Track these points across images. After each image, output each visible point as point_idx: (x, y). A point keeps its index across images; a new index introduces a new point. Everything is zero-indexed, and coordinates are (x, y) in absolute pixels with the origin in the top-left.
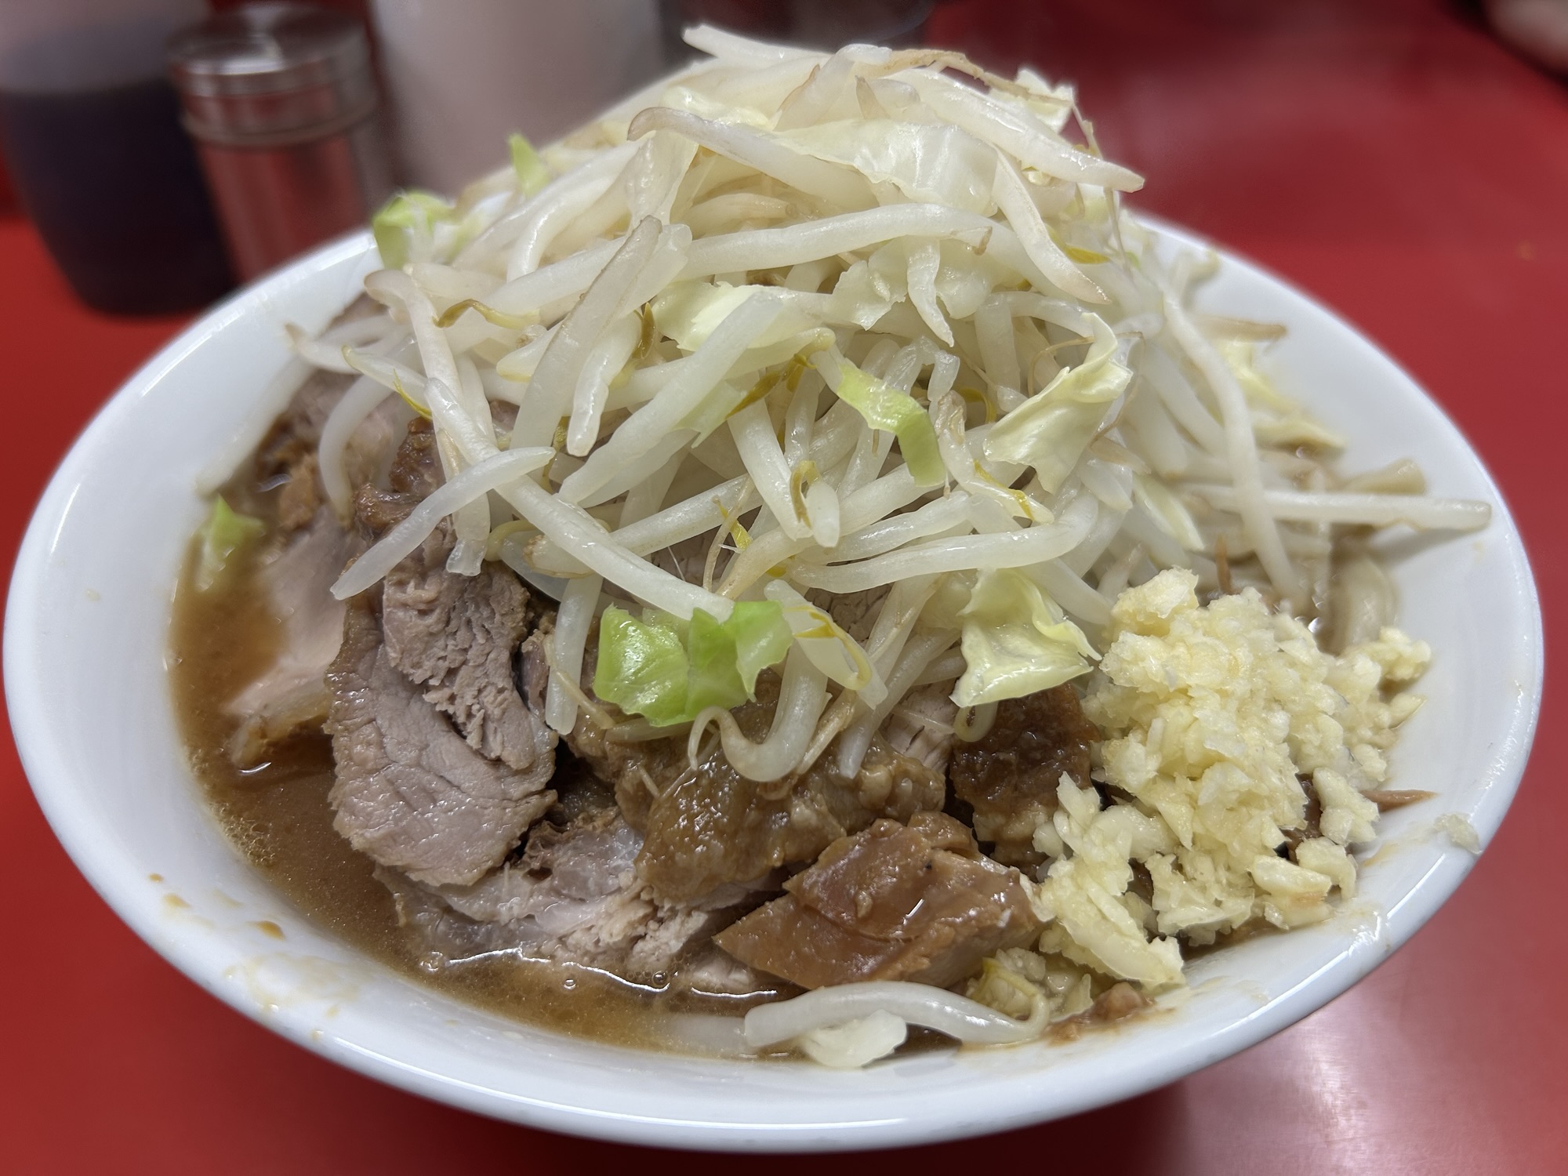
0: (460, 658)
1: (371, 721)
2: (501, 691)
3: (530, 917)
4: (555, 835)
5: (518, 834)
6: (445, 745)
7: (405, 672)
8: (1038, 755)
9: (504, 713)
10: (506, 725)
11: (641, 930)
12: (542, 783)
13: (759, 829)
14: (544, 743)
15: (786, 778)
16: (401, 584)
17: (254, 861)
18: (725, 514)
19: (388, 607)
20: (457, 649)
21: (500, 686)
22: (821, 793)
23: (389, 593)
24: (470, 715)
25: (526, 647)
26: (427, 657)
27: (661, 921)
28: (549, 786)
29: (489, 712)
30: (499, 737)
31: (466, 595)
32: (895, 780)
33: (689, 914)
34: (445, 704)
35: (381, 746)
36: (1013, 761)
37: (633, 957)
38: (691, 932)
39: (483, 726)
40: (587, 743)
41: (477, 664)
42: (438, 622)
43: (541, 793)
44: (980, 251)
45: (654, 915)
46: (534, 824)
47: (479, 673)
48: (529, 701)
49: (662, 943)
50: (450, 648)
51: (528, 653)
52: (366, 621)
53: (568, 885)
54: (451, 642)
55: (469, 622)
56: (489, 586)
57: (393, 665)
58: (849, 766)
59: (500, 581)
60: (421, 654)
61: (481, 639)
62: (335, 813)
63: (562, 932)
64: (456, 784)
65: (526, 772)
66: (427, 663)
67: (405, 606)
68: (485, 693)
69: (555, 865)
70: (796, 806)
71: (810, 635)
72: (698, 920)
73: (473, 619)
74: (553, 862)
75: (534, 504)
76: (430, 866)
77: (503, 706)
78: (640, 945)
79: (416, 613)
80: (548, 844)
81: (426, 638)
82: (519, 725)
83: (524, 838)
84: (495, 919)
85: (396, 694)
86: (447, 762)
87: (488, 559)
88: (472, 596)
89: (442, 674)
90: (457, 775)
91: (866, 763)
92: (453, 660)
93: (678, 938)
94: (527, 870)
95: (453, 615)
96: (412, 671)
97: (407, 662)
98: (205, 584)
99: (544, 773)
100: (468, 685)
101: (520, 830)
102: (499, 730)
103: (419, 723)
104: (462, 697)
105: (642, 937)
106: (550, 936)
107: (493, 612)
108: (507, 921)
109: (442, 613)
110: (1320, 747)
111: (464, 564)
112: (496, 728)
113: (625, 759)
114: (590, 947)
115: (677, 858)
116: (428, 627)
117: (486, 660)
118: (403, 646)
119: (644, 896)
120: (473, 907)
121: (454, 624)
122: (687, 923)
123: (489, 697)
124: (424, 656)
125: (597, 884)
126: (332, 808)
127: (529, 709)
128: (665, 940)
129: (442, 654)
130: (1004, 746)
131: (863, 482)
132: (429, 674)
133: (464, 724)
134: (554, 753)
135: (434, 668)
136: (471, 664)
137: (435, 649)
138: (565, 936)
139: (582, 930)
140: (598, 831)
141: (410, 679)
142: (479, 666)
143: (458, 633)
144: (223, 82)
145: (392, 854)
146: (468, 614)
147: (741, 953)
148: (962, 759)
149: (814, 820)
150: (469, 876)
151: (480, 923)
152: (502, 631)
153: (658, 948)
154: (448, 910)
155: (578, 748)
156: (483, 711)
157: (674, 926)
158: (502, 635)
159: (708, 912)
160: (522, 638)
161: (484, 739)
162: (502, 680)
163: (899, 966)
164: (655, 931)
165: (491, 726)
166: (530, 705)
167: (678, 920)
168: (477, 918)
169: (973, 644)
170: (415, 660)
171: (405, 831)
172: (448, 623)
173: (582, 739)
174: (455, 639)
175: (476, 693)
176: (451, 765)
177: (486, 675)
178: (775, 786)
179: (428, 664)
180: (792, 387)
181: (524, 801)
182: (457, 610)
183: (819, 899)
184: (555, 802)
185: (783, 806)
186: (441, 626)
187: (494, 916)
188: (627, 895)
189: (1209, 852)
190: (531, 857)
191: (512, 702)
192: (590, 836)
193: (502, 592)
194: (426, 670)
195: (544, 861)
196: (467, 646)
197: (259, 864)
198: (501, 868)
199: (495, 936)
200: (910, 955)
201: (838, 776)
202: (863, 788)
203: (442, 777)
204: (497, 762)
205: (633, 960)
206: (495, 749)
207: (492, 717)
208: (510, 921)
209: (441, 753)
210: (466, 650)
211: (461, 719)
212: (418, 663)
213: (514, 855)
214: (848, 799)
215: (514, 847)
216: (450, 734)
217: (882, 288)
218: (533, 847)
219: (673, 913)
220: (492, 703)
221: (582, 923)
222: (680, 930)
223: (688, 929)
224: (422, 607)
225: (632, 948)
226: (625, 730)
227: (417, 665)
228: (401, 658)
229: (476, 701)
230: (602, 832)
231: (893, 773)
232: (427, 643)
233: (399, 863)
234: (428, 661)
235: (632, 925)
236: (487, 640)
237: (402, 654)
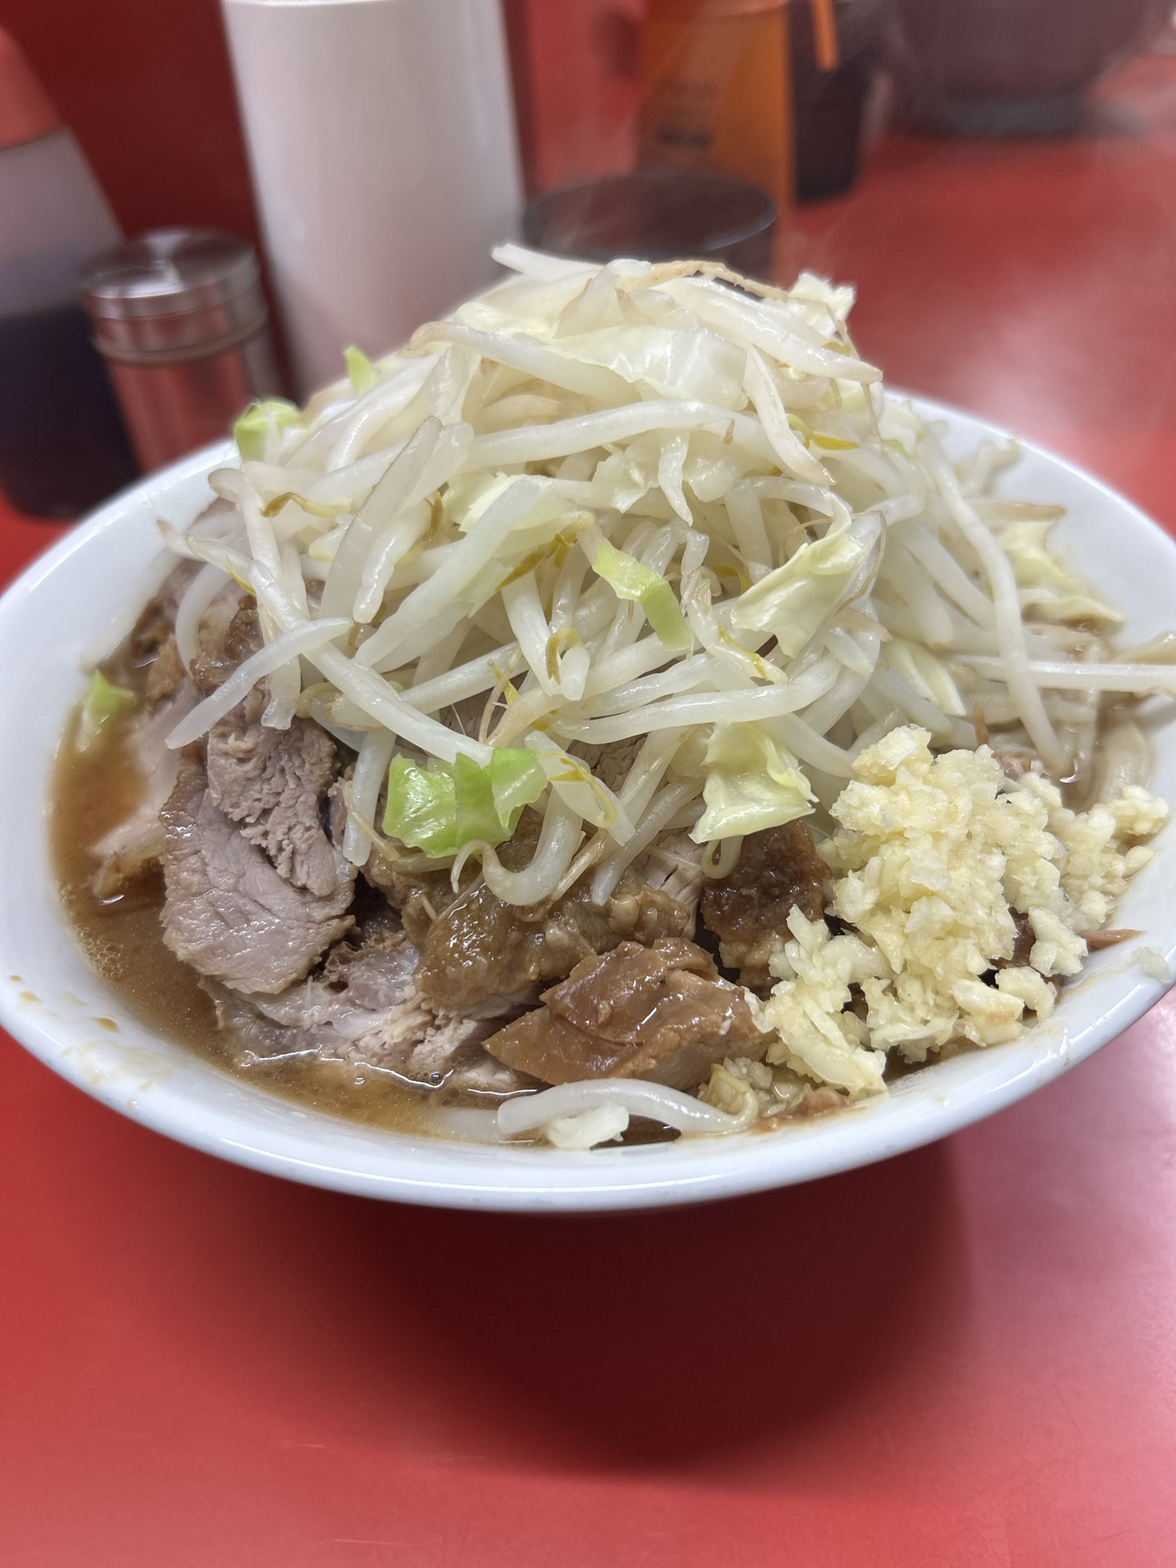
0: (273, 800)
1: (196, 852)
2: (308, 829)
3: (329, 1023)
4: (351, 954)
5: (320, 951)
6: (259, 876)
7: (225, 811)
8: (777, 891)
9: (310, 847)
10: (311, 858)
11: (419, 1035)
12: (342, 909)
13: (519, 947)
14: (345, 875)
15: (542, 903)
16: (224, 736)
17: (104, 975)
18: (499, 676)
19: (212, 755)
20: (271, 792)
21: (308, 825)
22: (575, 918)
23: (213, 744)
24: (280, 849)
25: (332, 792)
26: (244, 798)
27: (438, 1028)
28: (348, 911)
29: (297, 847)
30: (305, 868)
31: (280, 747)
32: (641, 908)
33: (461, 1023)
34: (259, 839)
35: (204, 873)
36: (754, 897)
37: (414, 1058)
38: (462, 1037)
39: (292, 857)
40: (378, 875)
41: (288, 805)
42: (254, 769)
43: (341, 917)
44: (728, 440)
45: (432, 1023)
46: (334, 944)
47: (289, 813)
48: (333, 839)
49: (437, 1047)
50: (265, 791)
51: (334, 797)
52: (195, 767)
53: (362, 997)
54: (266, 787)
55: (283, 770)
56: (301, 739)
57: (215, 804)
58: (599, 895)
59: (310, 736)
60: (239, 796)
61: (292, 785)
62: (165, 929)
63: (355, 1036)
64: (267, 907)
65: (328, 898)
66: (244, 803)
67: (226, 754)
68: (294, 831)
69: (351, 979)
70: (552, 927)
71: (560, 779)
72: (469, 1027)
73: (286, 767)
74: (348, 976)
75: (334, 667)
76: (243, 976)
77: (309, 842)
78: (419, 1048)
79: (236, 761)
80: (345, 961)
81: (243, 783)
82: (323, 859)
83: (325, 955)
84: (300, 1024)
85: (219, 830)
86: (261, 889)
87: (299, 715)
88: (286, 747)
89: (258, 813)
90: (269, 901)
91: (615, 894)
92: (268, 801)
93: (451, 1042)
94: (327, 983)
95: (268, 763)
96: (231, 810)
97: (227, 802)
98: (83, 746)
99: (344, 900)
100: (279, 823)
101: (321, 948)
102: (305, 862)
103: (237, 856)
104: (275, 834)
105: (422, 1042)
106: (345, 1040)
107: (304, 762)
108: (309, 1026)
109: (258, 761)
110: (1037, 888)
111: (277, 719)
112: (303, 861)
113: (409, 887)
114: (378, 1049)
115: (447, 971)
116: (246, 773)
117: (296, 802)
118: (223, 788)
119: (424, 1006)
120: (280, 1013)
121: (269, 771)
122: (460, 1029)
123: (297, 834)
124: (241, 798)
125: (386, 996)
126: (163, 926)
127: (333, 846)
128: (440, 1044)
129: (258, 796)
130: (747, 883)
131: (621, 645)
132: (246, 813)
133: (276, 856)
134: (353, 884)
135: (250, 808)
136: (283, 805)
137: (251, 792)
138: (359, 1040)
139: (372, 1034)
140: (388, 951)
141: (230, 817)
142: (290, 807)
143: (273, 779)
144: (128, 304)
145: (210, 965)
146: (282, 763)
147: (503, 1057)
148: (711, 894)
149: (566, 940)
150: (274, 986)
151: (286, 1027)
152: (311, 778)
153: (433, 1051)
154: (261, 1017)
155: (372, 880)
156: (291, 846)
157: (448, 1031)
158: (311, 781)
159: (478, 1021)
160: (328, 784)
161: (292, 870)
162: (309, 819)
163: (630, 1066)
164: (432, 1036)
165: (299, 859)
166: (335, 843)
167: (451, 1026)
168: (283, 1022)
169: (714, 791)
170: (235, 800)
171: (222, 945)
172: (264, 769)
173: (375, 871)
174: (270, 785)
175: (286, 830)
176: (263, 892)
177: (296, 815)
178: (532, 909)
179: (245, 805)
180: (558, 563)
181: (326, 924)
182: (272, 760)
183: (568, 1008)
184: (353, 925)
185: (539, 927)
186: (257, 773)
187: (298, 1021)
188: (410, 1005)
189: (920, 977)
190: (330, 972)
191: (317, 839)
192: (380, 955)
193: (312, 744)
194: (243, 810)
195: (342, 975)
196: (280, 790)
197: (109, 978)
198: (305, 981)
199: (299, 1039)
200: (641, 1056)
201: (591, 904)
202: (612, 915)
203: (255, 901)
204: (303, 890)
205: (413, 1061)
206: (301, 879)
207: (300, 851)
208: (312, 1026)
209: (255, 881)
210: (279, 794)
211: (272, 852)
212: (237, 803)
213: (316, 970)
214: (599, 924)
215: (316, 963)
216: (265, 865)
217: (637, 475)
218: (332, 963)
219: (448, 1020)
220: (301, 839)
221: (372, 1029)
222: (453, 1035)
223: (460, 1035)
224: (241, 755)
225: (412, 1051)
226: (410, 862)
227: (235, 805)
228: (222, 800)
229: (286, 837)
230: (391, 951)
231: (640, 902)
232: (244, 786)
233: (217, 973)
234: (246, 802)
235: (411, 1029)
236: (298, 786)
237: (223, 795)
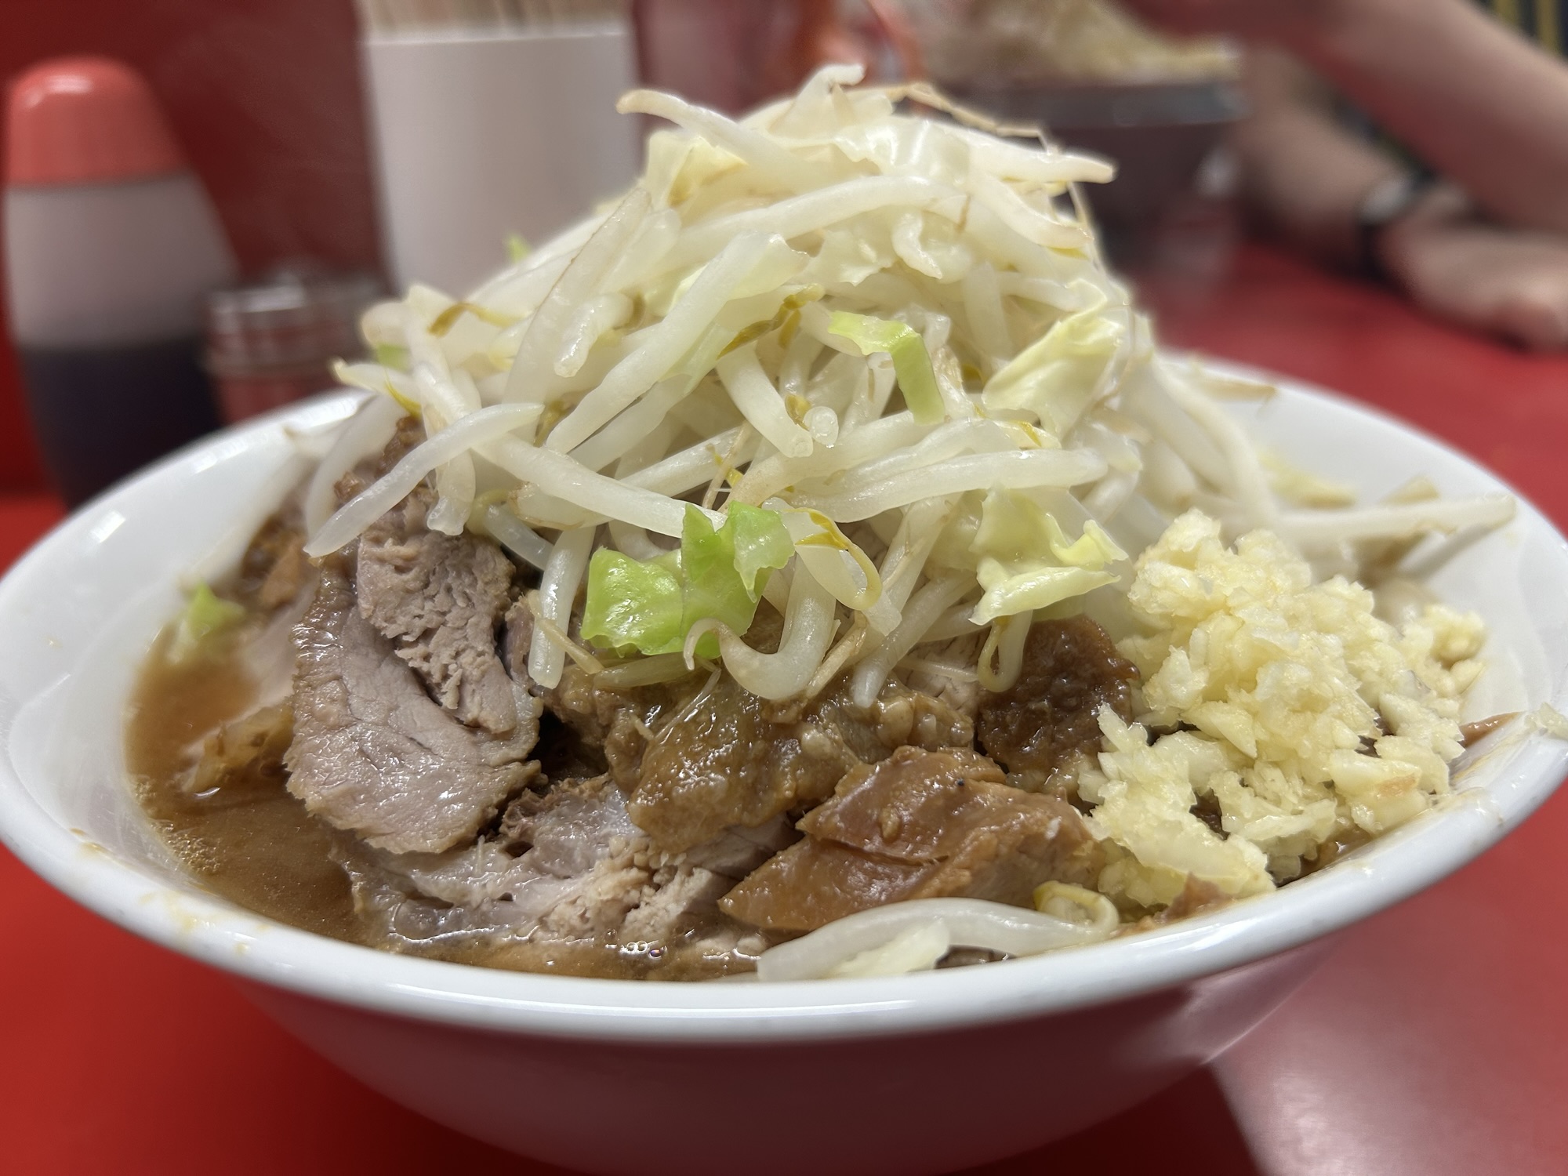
0: (436, 619)
1: (338, 678)
2: (481, 654)
3: (507, 898)
4: (536, 801)
5: (495, 800)
6: (417, 706)
7: (377, 625)
8: (1073, 702)
9: (483, 675)
10: (485, 688)
11: (634, 895)
12: (524, 750)
13: (767, 761)
14: (527, 710)
15: (796, 700)
16: (378, 541)
18: (719, 461)
19: (363, 559)
20: (436, 610)
21: (480, 648)
22: (834, 721)
23: (363, 547)
24: (446, 677)
25: (509, 615)
26: (402, 612)
27: (658, 887)
28: (530, 756)
29: (468, 673)
30: (477, 698)
31: (447, 562)
32: (917, 712)
33: (690, 874)
34: (418, 660)
35: (346, 704)
36: (1047, 711)
37: (626, 928)
38: (692, 893)
39: (460, 687)
40: (574, 700)
41: (456, 626)
42: (415, 579)
43: (525, 761)
44: (961, 226)
45: (651, 878)
46: (514, 794)
47: (458, 635)
48: (511, 670)
49: (658, 909)
50: (426, 608)
51: (513, 620)
52: (339, 580)
53: (550, 858)
54: (429, 605)
55: (449, 590)
56: (472, 555)
57: (364, 615)
58: (865, 691)
59: (483, 553)
60: (396, 608)
61: (461, 603)
62: (289, 774)
63: (542, 909)
64: (427, 745)
65: (505, 736)
66: (401, 618)
67: (382, 561)
68: (464, 655)
69: (537, 834)
70: (808, 730)
71: (812, 541)
72: (701, 878)
73: (454, 586)
74: (533, 832)
76: (393, 830)
77: (482, 668)
78: (633, 915)
79: (393, 568)
80: (530, 812)
81: (402, 593)
82: (500, 689)
83: (502, 807)
84: (466, 899)
85: (367, 655)
86: (419, 724)
87: (471, 529)
88: (454, 562)
89: (417, 632)
90: (428, 737)
91: (883, 694)
92: (430, 620)
93: (677, 901)
94: (504, 843)
95: (432, 579)
96: (385, 625)
97: (380, 614)
98: (177, 656)
99: (526, 741)
100: (445, 645)
101: (497, 796)
102: (477, 691)
103: (389, 685)
104: (439, 656)
105: (637, 907)
106: (529, 917)
107: (475, 580)
108: (479, 901)
109: (420, 572)
110: (1381, 674)
111: (444, 522)
112: (474, 690)
113: (614, 708)
114: (576, 922)
115: (674, 794)
116: (406, 582)
117: (466, 624)
118: (376, 597)
119: (639, 859)
120: (438, 883)
121: (430, 590)
122: (688, 882)
123: (466, 658)
124: (399, 611)
125: (584, 856)
126: (286, 769)
127: (511, 678)
128: (663, 905)
129: (418, 612)
130: (1038, 693)
131: (863, 422)
132: (403, 629)
133: (439, 685)
134: (538, 721)
135: (408, 625)
136: (449, 625)
137: (412, 607)
138: (547, 915)
139: (566, 903)
140: (585, 795)
141: (382, 633)
142: (458, 629)
143: (438, 595)
144: (247, 319)
145: (350, 815)
146: (449, 580)
147: (749, 917)
148: (990, 716)
149: (828, 748)
150: (432, 844)
151: (448, 906)
152: (485, 598)
153: (652, 915)
154: (415, 895)
155: (564, 709)
156: (460, 671)
157: (673, 888)
158: (485, 602)
159: (712, 871)
160: (505, 608)
161: (460, 702)
162: (483, 643)
163: (936, 883)
164: (651, 897)
165: (468, 688)
166: (513, 674)
167: (678, 878)
168: (445, 897)
169: (989, 573)
170: (389, 614)
171: (367, 790)
172: (426, 585)
173: (569, 694)
174: (434, 601)
175: (454, 654)
176: (422, 727)
177: (465, 638)
178: (784, 706)
179: (402, 620)
180: (784, 342)
181: (503, 767)
182: (437, 575)
183: (838, 829)
184: (537, 771)
185: (789, 731)
186: (418, 584)
187: (464, 895)
188: (618, 861)
189: (1276, 764)
190: (509, 827)
191: (492, 666)
192: (576, 802)
193: (486, 561)
194: (400, 625)
195: (524, 832)
196: (445, 609)
197: (200, 872)
198: (474, 843)
199: (464, 921)
200: (948, 870)
201: (854, 708)
202: (881, 720)
203: (412, 739)
204: (474, 727)
205: (625, 931)
206: (472, 711)
207: (470, 678)
208: (482, 901)
209: (412, 714)
210: (444, 614)
211: (436, 678)
212: (392, 617)
213: (489, 828)
214: (865, 734)
215: (490, 816)
216: (422, 698)
217: (868, 251)
218: (512, 816)
219: (672, 871)
220: (471, 664)
221: (565, 897)
222: (680, 891)
223: (689, 890)
224: (400, 563)
225: (624, 920)
226: (617, 675)
227: (390, 620)
228: (374, 611)
229: (453, 661)
230: (591, 796)
231: (914, 705)
232: (403, 598)
233: (357, 826)
234: (404, 616)
235: (625, 887)
236: (468, 606)
237: (375, 607)
